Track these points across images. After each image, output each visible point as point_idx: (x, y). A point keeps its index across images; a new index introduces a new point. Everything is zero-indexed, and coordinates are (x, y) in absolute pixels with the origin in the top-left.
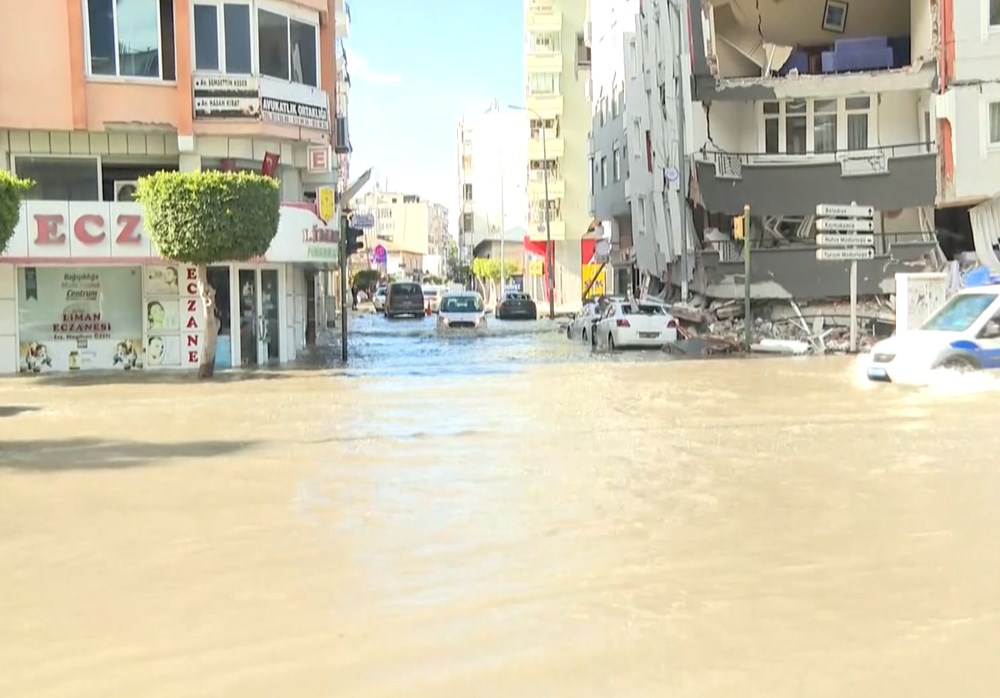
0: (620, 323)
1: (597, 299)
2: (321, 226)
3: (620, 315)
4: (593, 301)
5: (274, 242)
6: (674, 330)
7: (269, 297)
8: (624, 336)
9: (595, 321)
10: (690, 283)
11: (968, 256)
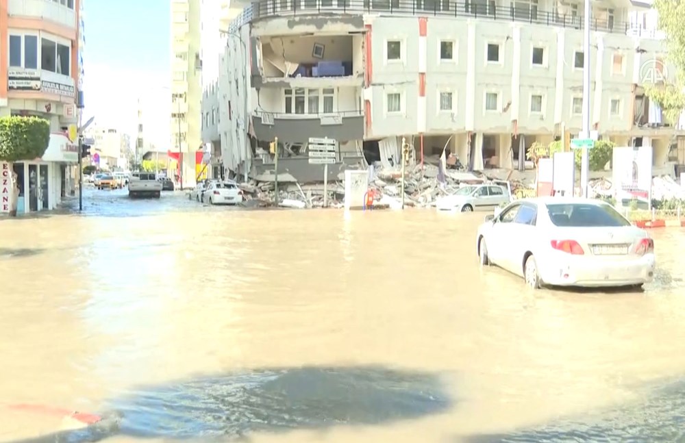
0: (215, 192)
1: (204, 181)
2: (70, 143)
3: (215, 188)
4: (202, 182)
5: (47, 151)
6: (241, 196)
7: (43, 178)
8: (217, 199)
9: (203, 191)
10: (249, 174)
11: (378, 163)
